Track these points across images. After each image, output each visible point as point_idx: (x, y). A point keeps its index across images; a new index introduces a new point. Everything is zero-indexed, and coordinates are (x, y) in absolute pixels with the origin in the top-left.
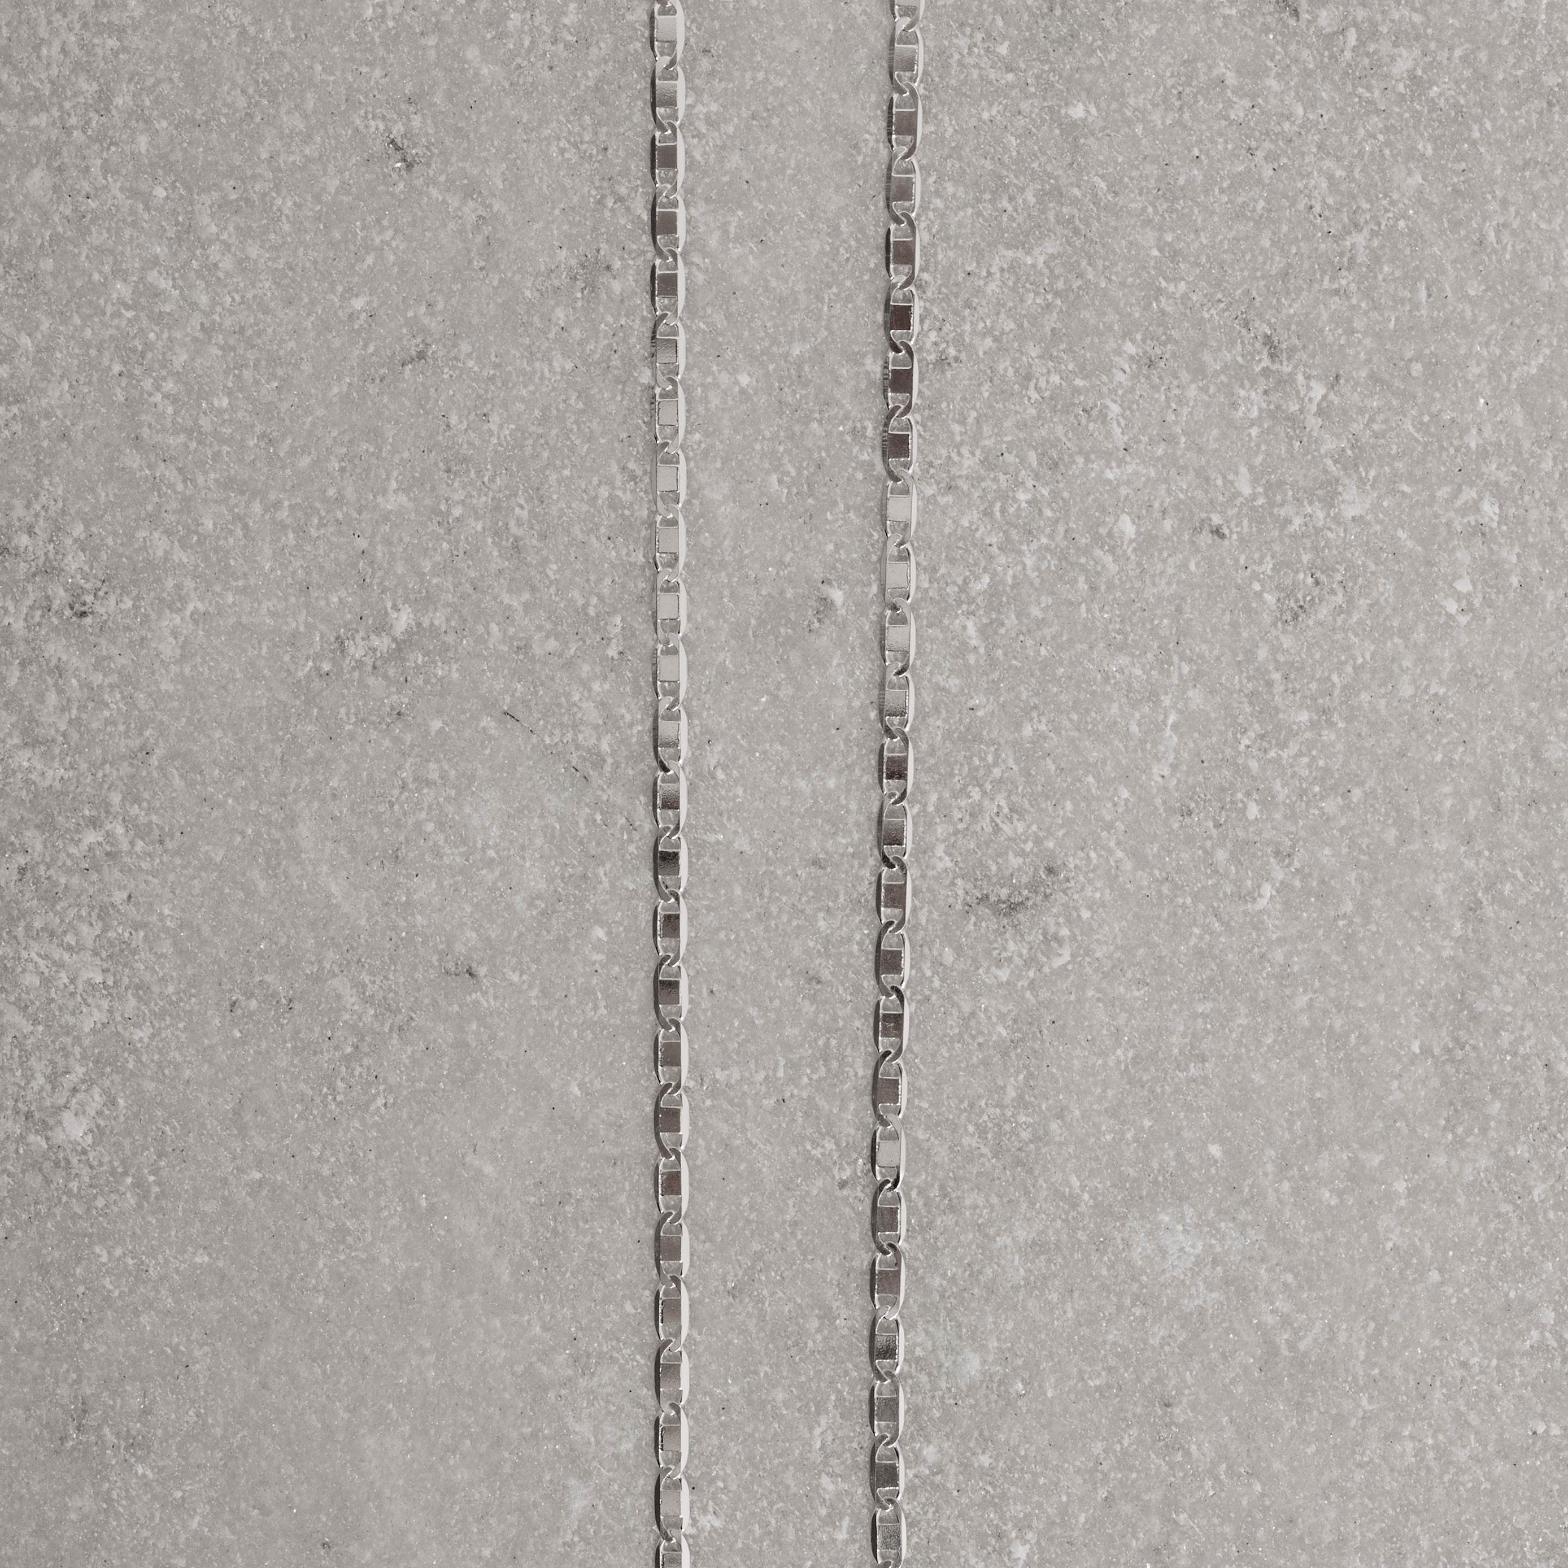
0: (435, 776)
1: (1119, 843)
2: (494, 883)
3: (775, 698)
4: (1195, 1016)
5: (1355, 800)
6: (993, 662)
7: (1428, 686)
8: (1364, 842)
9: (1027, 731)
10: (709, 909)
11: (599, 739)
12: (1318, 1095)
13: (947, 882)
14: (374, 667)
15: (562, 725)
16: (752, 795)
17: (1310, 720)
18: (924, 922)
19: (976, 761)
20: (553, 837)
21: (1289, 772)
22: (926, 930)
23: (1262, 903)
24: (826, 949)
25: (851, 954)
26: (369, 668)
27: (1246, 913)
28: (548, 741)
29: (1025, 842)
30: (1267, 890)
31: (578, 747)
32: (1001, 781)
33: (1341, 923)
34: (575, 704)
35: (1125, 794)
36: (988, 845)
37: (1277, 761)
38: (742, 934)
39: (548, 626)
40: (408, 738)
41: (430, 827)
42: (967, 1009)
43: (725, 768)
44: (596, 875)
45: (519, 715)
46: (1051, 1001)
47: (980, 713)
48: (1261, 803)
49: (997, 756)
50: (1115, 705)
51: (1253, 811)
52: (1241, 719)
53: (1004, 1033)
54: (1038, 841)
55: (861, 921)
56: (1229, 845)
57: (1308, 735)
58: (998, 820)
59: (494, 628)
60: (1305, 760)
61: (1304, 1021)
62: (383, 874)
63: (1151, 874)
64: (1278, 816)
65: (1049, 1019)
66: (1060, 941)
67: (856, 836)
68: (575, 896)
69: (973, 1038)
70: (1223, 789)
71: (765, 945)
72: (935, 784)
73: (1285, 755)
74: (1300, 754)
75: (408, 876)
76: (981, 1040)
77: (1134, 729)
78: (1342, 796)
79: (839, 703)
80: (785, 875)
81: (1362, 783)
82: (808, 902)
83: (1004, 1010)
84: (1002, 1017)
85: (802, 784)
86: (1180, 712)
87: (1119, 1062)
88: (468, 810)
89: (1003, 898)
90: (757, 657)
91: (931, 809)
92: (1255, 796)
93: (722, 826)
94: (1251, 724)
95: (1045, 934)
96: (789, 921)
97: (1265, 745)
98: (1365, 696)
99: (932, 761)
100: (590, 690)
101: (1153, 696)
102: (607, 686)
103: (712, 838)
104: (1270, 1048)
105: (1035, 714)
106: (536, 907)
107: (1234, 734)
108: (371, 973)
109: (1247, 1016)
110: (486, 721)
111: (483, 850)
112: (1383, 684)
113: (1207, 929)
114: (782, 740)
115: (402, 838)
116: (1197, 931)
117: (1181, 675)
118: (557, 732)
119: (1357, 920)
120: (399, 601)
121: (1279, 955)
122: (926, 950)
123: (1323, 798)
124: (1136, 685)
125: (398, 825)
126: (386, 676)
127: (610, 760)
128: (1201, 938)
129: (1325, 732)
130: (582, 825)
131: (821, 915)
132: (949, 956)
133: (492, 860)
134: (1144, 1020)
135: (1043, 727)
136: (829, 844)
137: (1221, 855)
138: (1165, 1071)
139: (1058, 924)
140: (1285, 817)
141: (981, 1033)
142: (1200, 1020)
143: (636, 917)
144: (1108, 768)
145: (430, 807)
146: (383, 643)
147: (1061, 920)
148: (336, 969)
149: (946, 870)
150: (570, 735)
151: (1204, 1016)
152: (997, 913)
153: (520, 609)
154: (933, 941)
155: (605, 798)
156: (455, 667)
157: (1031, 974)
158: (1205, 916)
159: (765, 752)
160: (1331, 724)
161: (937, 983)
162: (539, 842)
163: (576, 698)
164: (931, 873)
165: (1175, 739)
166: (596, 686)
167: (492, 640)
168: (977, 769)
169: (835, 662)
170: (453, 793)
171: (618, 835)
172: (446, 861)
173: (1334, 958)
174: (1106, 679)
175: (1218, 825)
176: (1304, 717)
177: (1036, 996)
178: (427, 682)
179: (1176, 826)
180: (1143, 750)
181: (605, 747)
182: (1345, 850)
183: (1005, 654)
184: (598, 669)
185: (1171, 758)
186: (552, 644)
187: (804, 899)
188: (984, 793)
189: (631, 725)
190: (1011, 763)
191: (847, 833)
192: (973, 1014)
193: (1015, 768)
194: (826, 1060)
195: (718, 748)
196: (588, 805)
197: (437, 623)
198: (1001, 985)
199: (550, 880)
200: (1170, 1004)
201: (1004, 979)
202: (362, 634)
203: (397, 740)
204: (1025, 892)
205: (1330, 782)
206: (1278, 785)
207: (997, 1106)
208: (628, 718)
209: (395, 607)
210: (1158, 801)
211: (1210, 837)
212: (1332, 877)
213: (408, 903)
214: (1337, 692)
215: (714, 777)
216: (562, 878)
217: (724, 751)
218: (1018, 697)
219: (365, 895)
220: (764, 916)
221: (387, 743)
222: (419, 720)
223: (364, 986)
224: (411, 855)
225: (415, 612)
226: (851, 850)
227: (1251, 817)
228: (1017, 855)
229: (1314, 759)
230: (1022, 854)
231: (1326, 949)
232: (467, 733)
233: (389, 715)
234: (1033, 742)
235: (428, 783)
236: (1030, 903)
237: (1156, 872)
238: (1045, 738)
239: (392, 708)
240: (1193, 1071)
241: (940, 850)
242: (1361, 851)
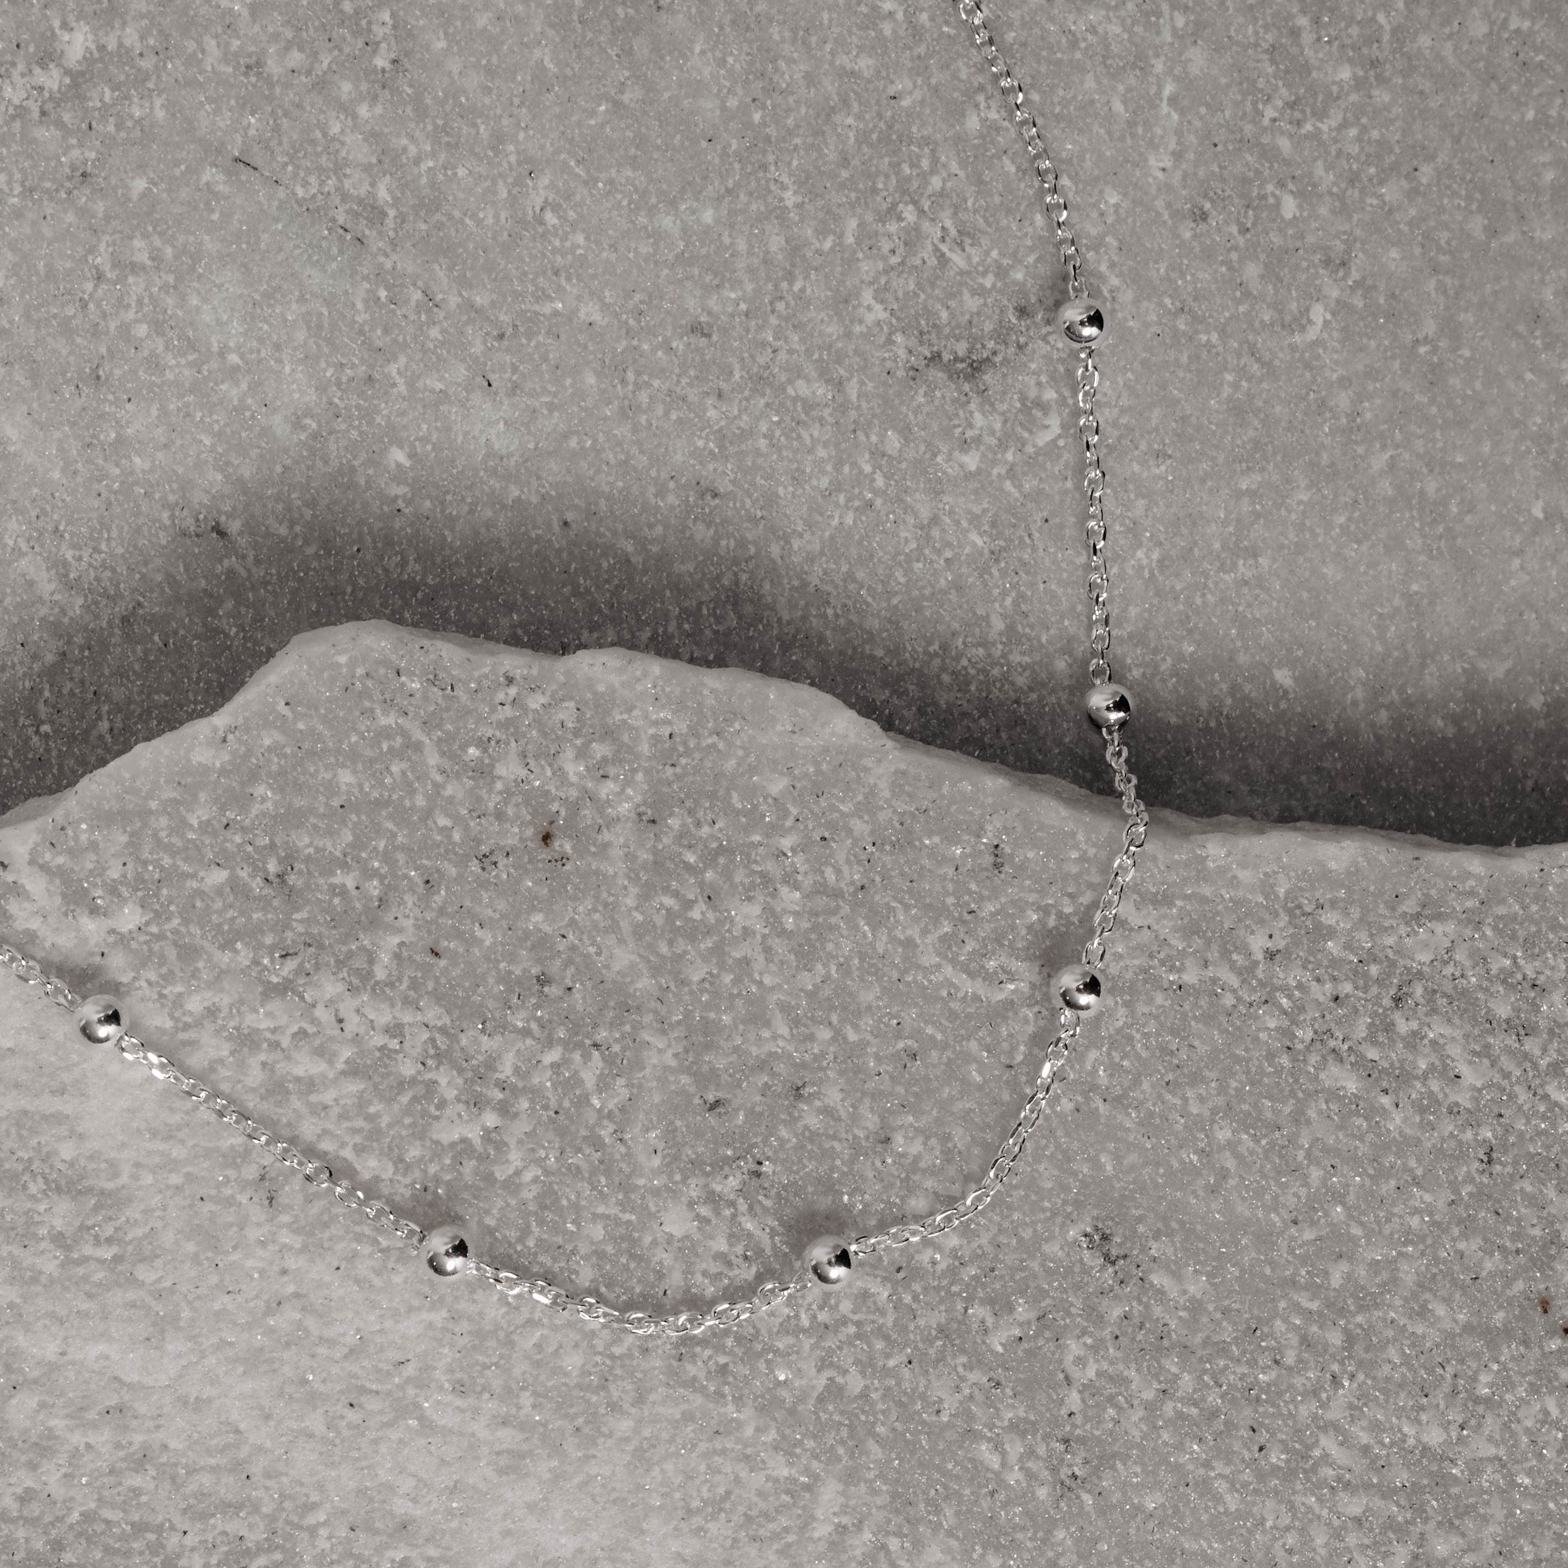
0: (143, 257)
1: (1112, 265)
2: (241, 400)
3: (617, 105)
4: (1238, 495)
5: (1424, 181)
6: (916, 32)
7: (1506, 20)
8: (1444, 236)
9: (973, 123)
10: (551, 407)
11: (373, 184)
12: (1415, 587)
13: (882, 339)
14: (43, 113)
15: (321, 170)
16: (598, 243)
17: (1355, 77)
18: (854, 397)
19: (906, 170)
20: (320, 327)
21: (1333, 150)
22: (859, 408)
23: (1312, 334)
24: (722, 447)
25: (758, 453)
26: (36, 114)
27: (1293, 348)
28: (300, 192)
29: (984, 274)
30: (1318, 314)
31: (345, 197)
32: (942, 194)
33: (1422, 350)
34: (333, 139)
35: (1113, 199)
36: (933, 285)
37: (1315, 136)
38: (601, 438)
39: (289, 34)
40: (100, 208)
41: (142, 330)
42: (925, 514)
43: (556, 208)
44: (388, 376)
45: (257, 161)
46: (1040, 492)
47: (905, 103)
48: (1300, 195)
49: (935, 160)
50: (1090, 76)
51: (1289, 207)
52: (1261, 83)
53: (979, 542)
54: (1001, 272)
55: (767, 405)
56: (1263, 257)
57: (1354, 97)
58: (944, 248)
59: (210, 43)
60: (1353, 132)
61: (1386, 487)
62: (80, 402)
63: (1161, 304)
64: (1323, 211)
65: (1039, 517)
66: (1044, 407)
67: (750, 287)
68: (358, 407)
69: (939, 552)
70: (1245, 181)
71: (634, 451)
72: (852, 206)
73: (1324, 127)
74: (1344, 125)
75: (116, 403)
76: (948, 554)
77: (1118, 107)
78: (1407, 177)
79: (709, 104)
80: (654, 350)
81: (1433, 157)
82: (690, 385)
83: (977, 510)
84: (975, 520)
85: (667, 222)
86: (1177, 79)
87: (1141, 567)
88: (194, 301)
89: (961, 354)
90: (587, 52)
91: (850, 240)
92: (1291, 186)
93: (559, 289)
94: (1276, 89)
95: (1023, 399)
96: (667, 413)
97: (1298, 115)
98: (1424, 41)
99: (845, 174)
100: (355, 117)
101: (1140, 63)
102: (379, 110)
103: (547, 309)
104: (1344, 529)
105: (981, 98)
106: (304, 428)
107: (1254, 103)
108: (74, 546)
109: (1308, 488)
110: (209, 175)
111: (222, 354)
112: (1447, 22)
113: (1242, 372)
114: (633, 163)
115: (103, 350)
116: (1229, 377)
117: (1174, 29)
118: (313, 179)
119: (1443, 344)
120: (71, 18)
121: (1343, 400)
122: (861, 436)
123: (1382, 182)
124: (1115, 48)
125: (96, 332)
126: (59, 124)
127: (392, 213)
128: (1236, 386)
129: (1375, 92)
130: (360, 306)
131: (710, 402)
132: (893, 442)
133: (236, 368)
134: (1169, 506)
135: (993, 115)
136: (713, 302)
137: (1252, 271)
138: (1205, 574)
139: (1039, 384)
140: (1333, 212)
141: (949, 544)
142: (1246, 500)
143: (448, 429)
144: (1088, 164)
145: (140, 302)
146: (52, 80)
147: (1043, 379)
148: (24, 547)
149: (878, 323)
150: (331, 183)
151: (1252, 494)
152: (953, 375)
153: (245, 13)
154: (869, 424)
155: (388, 265)
156: (158, 102)
157: (1009, 456)
158: (1239, 356)
159: (611, 182)
160: (1381, 80)
161: (880, 482)
162: (301, 335)
163: (335, 129)
164: (857, 329)
165: (1175, 116)
166: (363, 111)
167: (209, 60)
168: (908, 179)
169: (697, 49)
170: (171, 279)
171: (413, 317)
172: (169, 376)
173: (1418, 397)
174: (1074, 44)
175: (1244, 230)
176: (1345, 74)
177: (1019, 487)
178: (119, 127)
179: (1187, 235)
180: (1133, 136)
181: (383, 194)
182: (1418, 251)
183: (932, 19)
184: (364, 86)
185: (1172, 145)
186: (296, 58)
187: (684, 381)
188: (921, 212)
189: (417, 161)
190: (954, 167)
191: (736, 284)
192: (935, 520)
193: (962, 174)
194: (735, 604)
195: (545, 181)
196: (366, 278)
197: (127, 42)
198: (969, 476)
199: (322, 388)
200: (1203, 481)
201: (973, 467)
202: (21, 67)
203: (83, 212)
204: (991, 345)
205: (1389, 160)
206: (1319, 170)
207: (979, 645)
208: (413, 150)
209: (65, 26)
210: (1160, 204)
211: (1236, 248)
212: (1404, 289)
213: (120, 441)
214: (1386, 38)
215: (542, 223)
216: (338, 384)
217: (552, 186)
218: (955, 77)
219: (57, 435)
220: (629, 410)
221: (70, 218)
222: (113, 181)
223: (65, 564)
224: (117, 372)
225: (95, 31)
226: (743, 307)
227: (1288, 216)
228: (974, 293)
229: (1364, 129)
230: (980, 292)
231: (1406, 386)
232: (184, 193)
233: (70, 178)
234: (982, 137)
235: (135, 268)
236: (998, 359)
237: (1168, 301)
238: (998, 129)
239: (73, 168)
240: (1243, 568)
241: (867, 296)
242: (1440, 249)
